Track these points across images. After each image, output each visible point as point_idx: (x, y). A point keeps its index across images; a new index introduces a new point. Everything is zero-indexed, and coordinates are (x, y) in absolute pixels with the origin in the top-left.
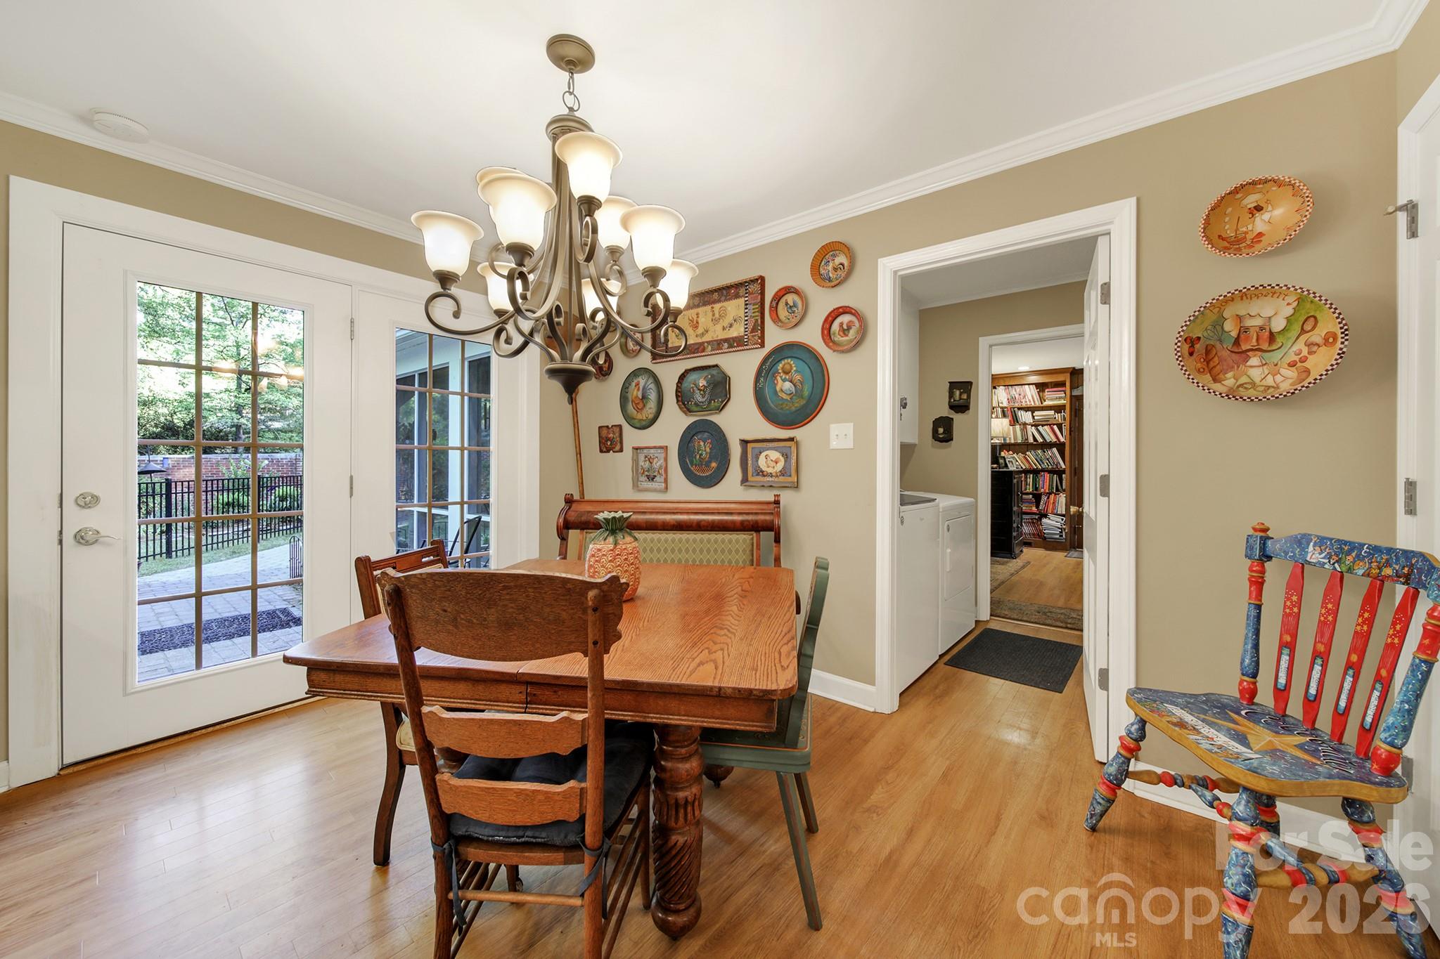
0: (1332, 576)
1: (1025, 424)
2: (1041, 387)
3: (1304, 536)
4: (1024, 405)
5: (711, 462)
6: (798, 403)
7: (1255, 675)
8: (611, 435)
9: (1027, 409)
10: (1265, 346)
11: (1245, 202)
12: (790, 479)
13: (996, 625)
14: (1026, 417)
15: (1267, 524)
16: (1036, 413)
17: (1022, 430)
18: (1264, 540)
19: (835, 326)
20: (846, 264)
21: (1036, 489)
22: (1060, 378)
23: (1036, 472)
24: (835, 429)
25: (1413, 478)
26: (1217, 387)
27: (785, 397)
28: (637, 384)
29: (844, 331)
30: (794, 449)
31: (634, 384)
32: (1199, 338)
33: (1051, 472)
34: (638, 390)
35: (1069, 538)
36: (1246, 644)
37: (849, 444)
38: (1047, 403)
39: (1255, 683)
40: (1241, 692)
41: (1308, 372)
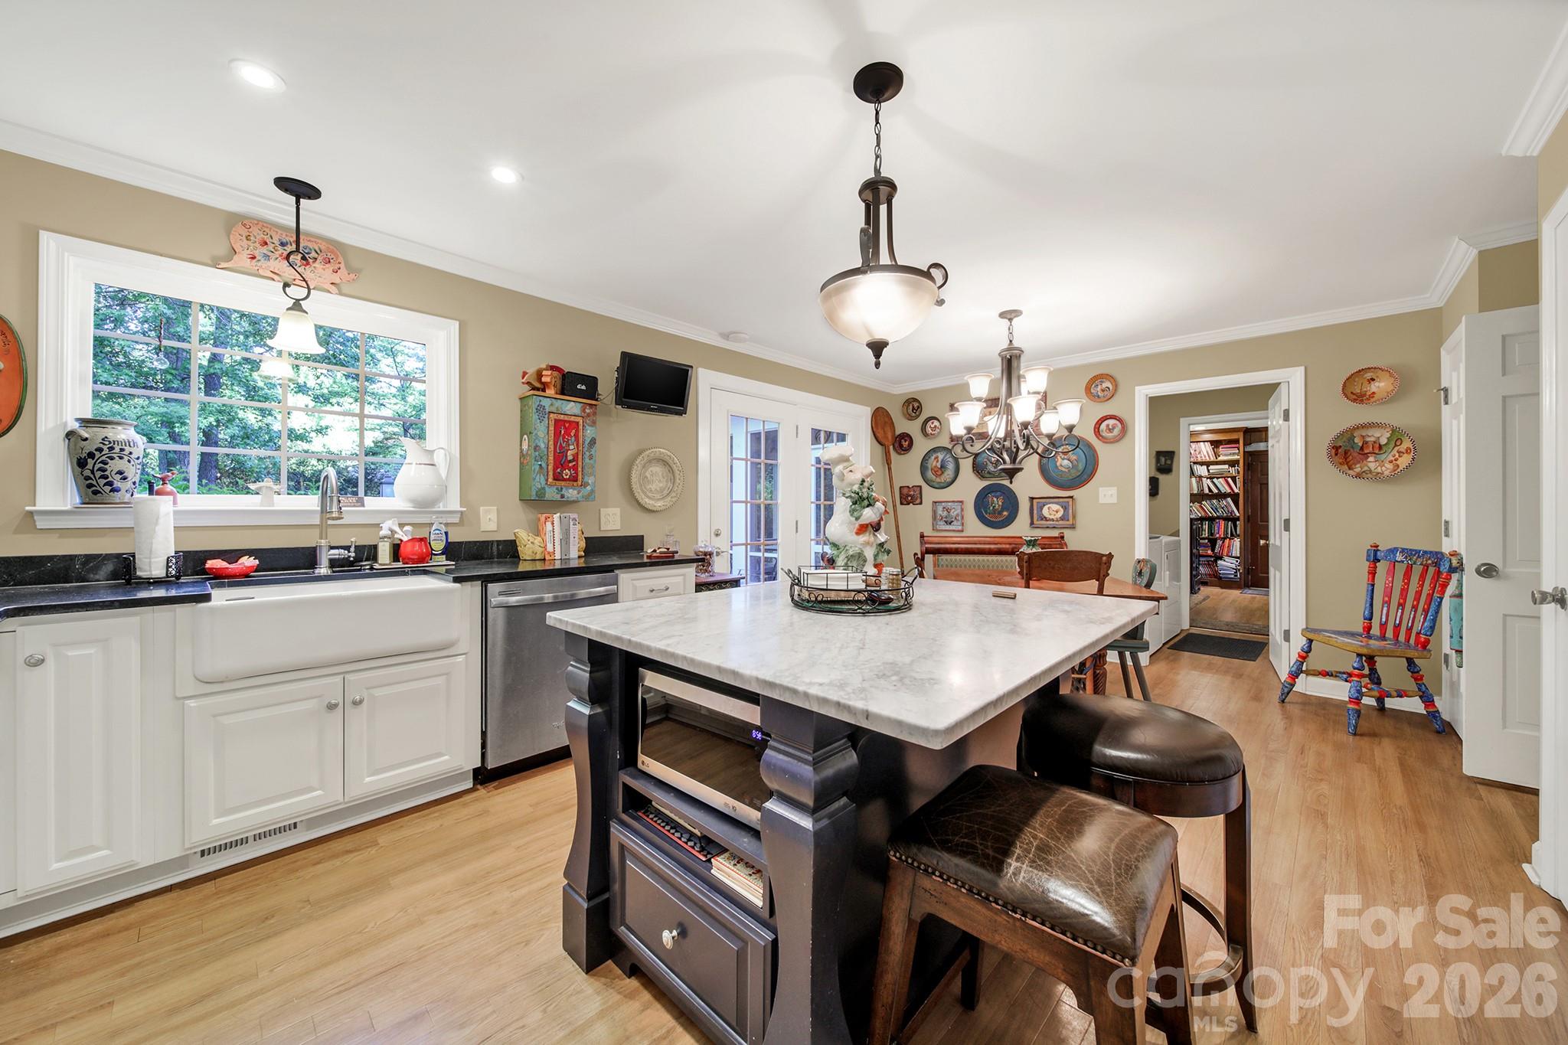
0: (1408, 566)
1: (1200, 477)
2: (1215, 444)
3: (1395, 548)
4: (1199, 460)
5: (1003, 512)
6: (1074, 473)
7: (1371, 619)
8: (912, 493)
9: (1202, 464)
10: (1377, 452)
11: (1366, 376)
12: (1067, 523)
13: (1194, 631)
14: (1202, 471)
15: (1378, 544)
16: (1211, 467)
17: (1198, 482)
18: (1376, 552)
19: (1103, 426)
20: (1111, 388)
21: (1212, 534)
22: (1234, 436)
23: (1211, 520)
24: (1102, 491)
25: (1447, 520)
26: (1351, 472)
27: (1063, 469)
28: (937, 458)
29: (1110, 430)
30: (1071, 503)
31: (933, 458)
32: (1341, 446)
33: (1226, 519)
34: (937, 461)
35: (1243, 579)
36: (1366, 604)
37: (1114, 500)
38: (1221, 458)
39: (1371, 623)
40: (1364, 628)
41: (1398, 466)
